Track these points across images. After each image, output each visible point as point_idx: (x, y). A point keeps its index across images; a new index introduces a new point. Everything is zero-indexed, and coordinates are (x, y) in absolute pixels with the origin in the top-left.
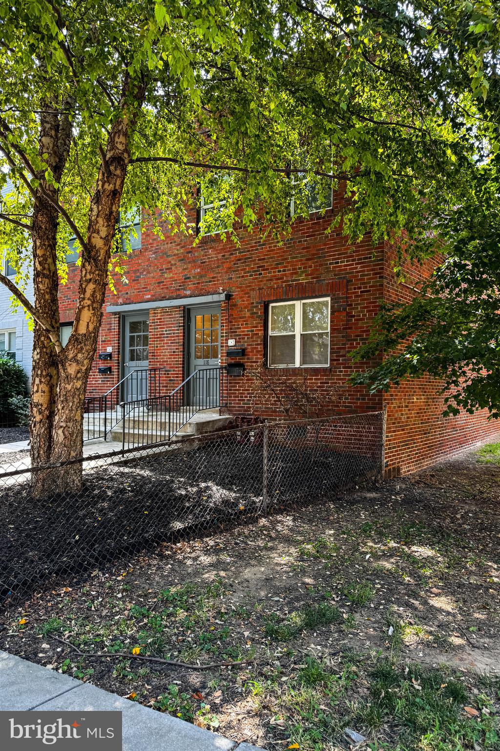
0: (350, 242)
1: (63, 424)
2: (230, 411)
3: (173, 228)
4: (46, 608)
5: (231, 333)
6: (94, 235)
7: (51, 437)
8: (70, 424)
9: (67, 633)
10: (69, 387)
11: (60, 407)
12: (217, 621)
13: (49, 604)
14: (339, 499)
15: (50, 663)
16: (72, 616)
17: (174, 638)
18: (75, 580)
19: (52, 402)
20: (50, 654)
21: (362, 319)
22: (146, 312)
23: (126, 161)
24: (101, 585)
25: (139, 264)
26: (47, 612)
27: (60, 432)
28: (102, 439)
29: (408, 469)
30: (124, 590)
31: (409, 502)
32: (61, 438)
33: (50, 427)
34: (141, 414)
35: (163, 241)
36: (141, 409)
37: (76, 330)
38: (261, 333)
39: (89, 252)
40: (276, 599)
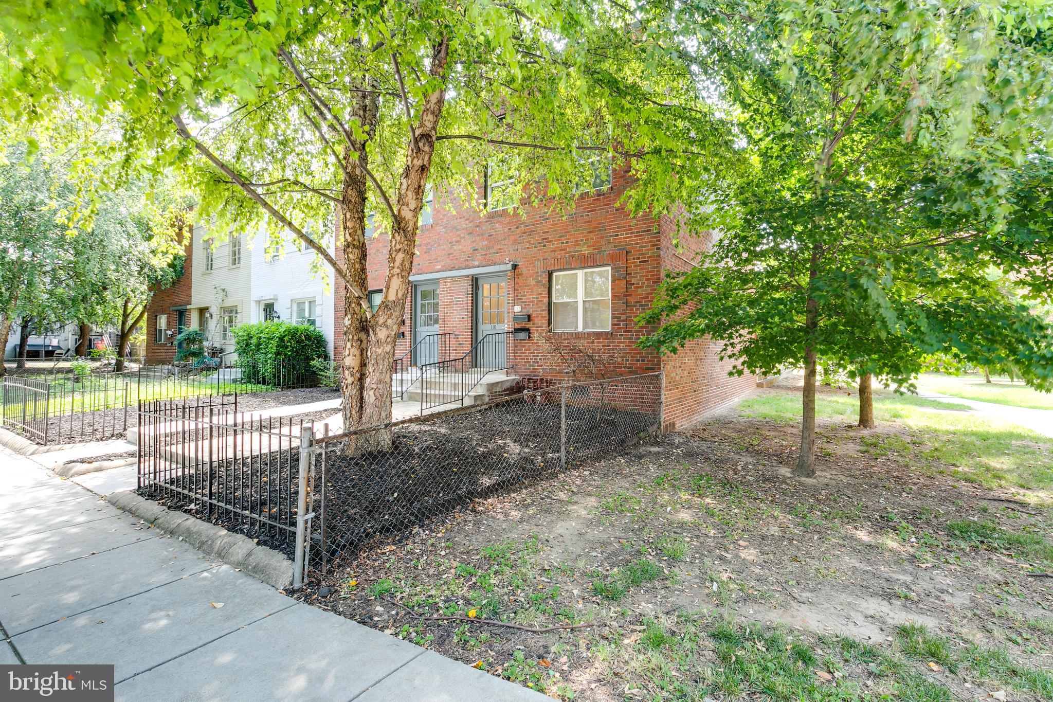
0: (631, 216)
1: (374, 386)
2: (516, 373)
3: (464, 204)
4: (373, 567)
5: (517, 300)
6: (404, 207)
7: (362, 398)
8: (380, 386)
9: (399, 595)
10: (379, 351)
11: (371, 370)
12: (543, 579)
13: (376, 564)
14: (627, 454)
15: (387, 627)
16: (401, 576)
17: (506, 597)
18: (397, 538)
19: (363, 365)
20: (385, 617)
21: (641, 287)
22: (436, 281)
23: (434, 138)
24: (423, 542)
25: (430, 238)
26: (375, 572)
27: (371, 393)
28: (399, 399)
29: (682, 424)
30: (447, 547)
31: (690, 455)
32: (372, 399)
33: (362, 388)
34: (433, 376)
35: (453, 216)
36: (433, 371)
37: (386, 297)
38: (546, 300)
39: (399, 224)
40: (594, 554)
